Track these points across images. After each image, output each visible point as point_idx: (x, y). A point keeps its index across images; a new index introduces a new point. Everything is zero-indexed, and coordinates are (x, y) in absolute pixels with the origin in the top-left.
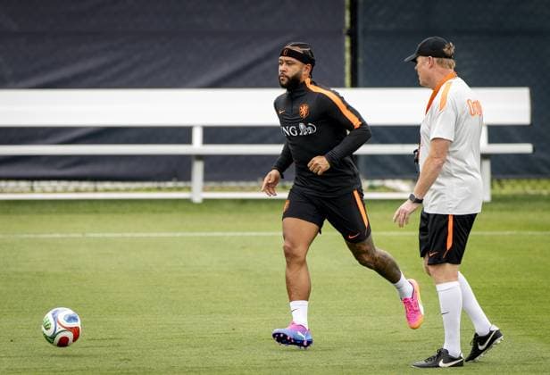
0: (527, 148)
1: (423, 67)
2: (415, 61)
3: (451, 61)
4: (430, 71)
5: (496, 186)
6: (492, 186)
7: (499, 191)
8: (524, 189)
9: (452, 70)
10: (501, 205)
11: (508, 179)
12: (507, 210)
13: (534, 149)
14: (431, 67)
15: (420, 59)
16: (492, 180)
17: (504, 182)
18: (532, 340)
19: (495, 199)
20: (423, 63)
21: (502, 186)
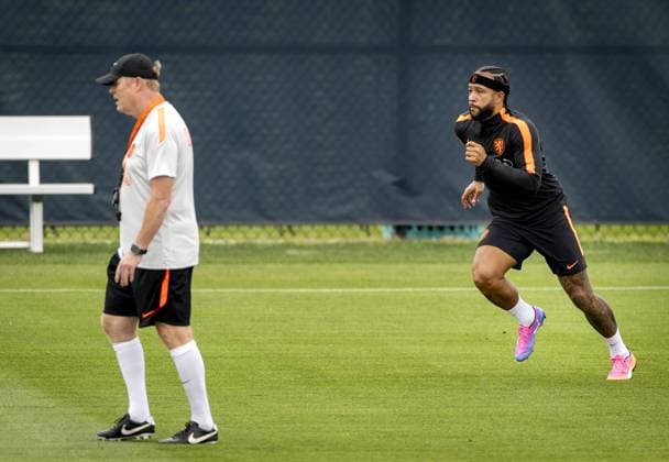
0: (87, 189)
1: (128, 90)
2: (113, 83)
3: (156, 83)
4: (137, 95)
5: (50, 235)
6: (45, 235)
7: (53, 240)
8: (83, 237)
9: (158, 94)
10: (56, 258)
11: (64, 226)
12: (64, 262)
13: (96, 189)
14: (140, 90)
15: (123, 81)
16: (44, 227)
17: (59, 229)
18: (91, 419)
19: (48, 249)
20: (128, 85)
21: (57, 234)
